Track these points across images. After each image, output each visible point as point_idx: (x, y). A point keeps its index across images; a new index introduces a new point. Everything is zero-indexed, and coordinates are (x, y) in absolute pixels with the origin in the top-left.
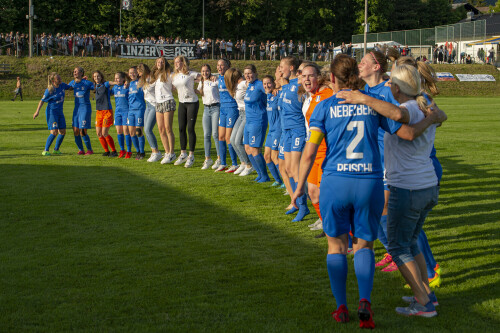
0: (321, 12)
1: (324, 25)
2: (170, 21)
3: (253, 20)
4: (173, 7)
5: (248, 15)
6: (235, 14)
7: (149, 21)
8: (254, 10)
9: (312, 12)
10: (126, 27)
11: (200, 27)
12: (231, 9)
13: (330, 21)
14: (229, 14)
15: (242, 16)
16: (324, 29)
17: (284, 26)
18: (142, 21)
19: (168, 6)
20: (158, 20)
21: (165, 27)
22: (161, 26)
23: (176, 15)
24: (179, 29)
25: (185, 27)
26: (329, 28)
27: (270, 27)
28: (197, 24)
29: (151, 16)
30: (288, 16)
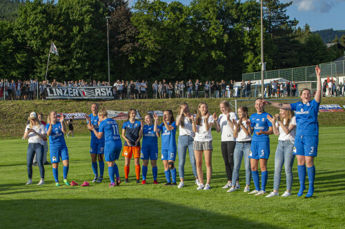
0: (213, 54)
1: (216, 66)
2: (79, 66)
3: (153, 63)
4: (82, 53)
5: (149, 58)
6: (137, 58)
7: (60, 67)
8: (153, 54)
9: (204, 55)
10: (40, 73)
11: (106, 71)
12: (133, 54)
13: (221, 61)
14: (132, 58)
15: (143, 59)
16: (216, 69)
17: (181, 67)
18: (54, 67)
19: (77, 53)
20: (69, 66)
21: (75, 72)
22: (71, 71)
23: (84, 61)
24: (87, 73)
25: (93, 72)
26: (221, 68)
27: (168, 69)
28: (103, 69)
29: (62, 63)
30: (184, 58)
